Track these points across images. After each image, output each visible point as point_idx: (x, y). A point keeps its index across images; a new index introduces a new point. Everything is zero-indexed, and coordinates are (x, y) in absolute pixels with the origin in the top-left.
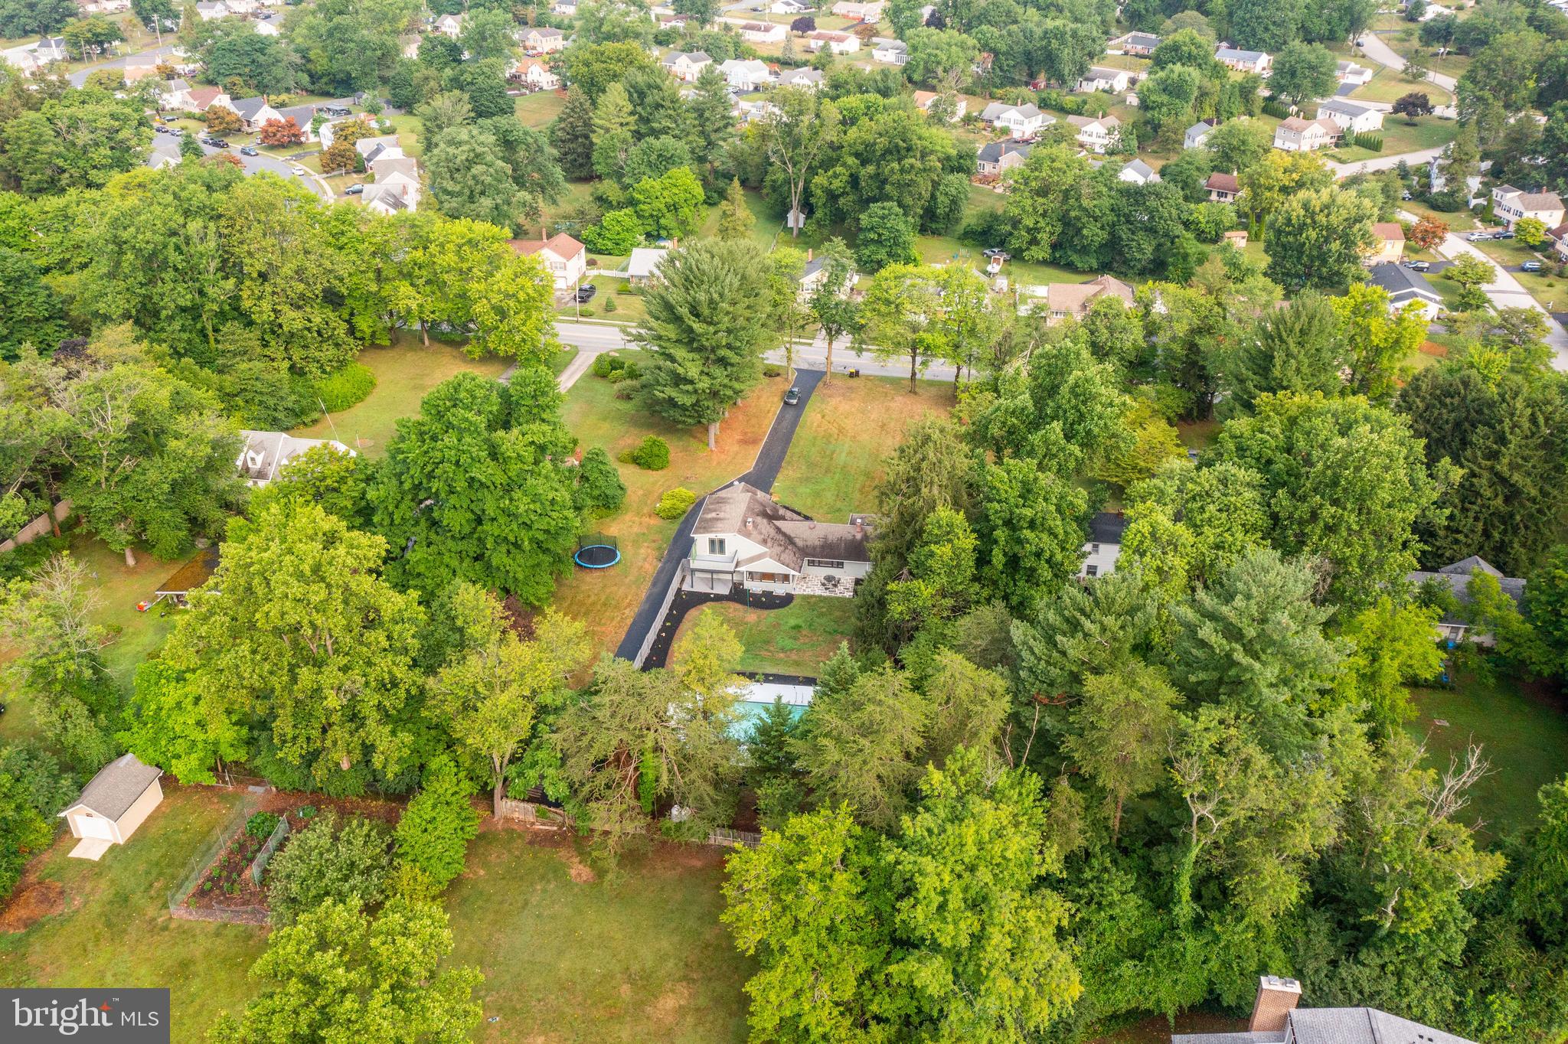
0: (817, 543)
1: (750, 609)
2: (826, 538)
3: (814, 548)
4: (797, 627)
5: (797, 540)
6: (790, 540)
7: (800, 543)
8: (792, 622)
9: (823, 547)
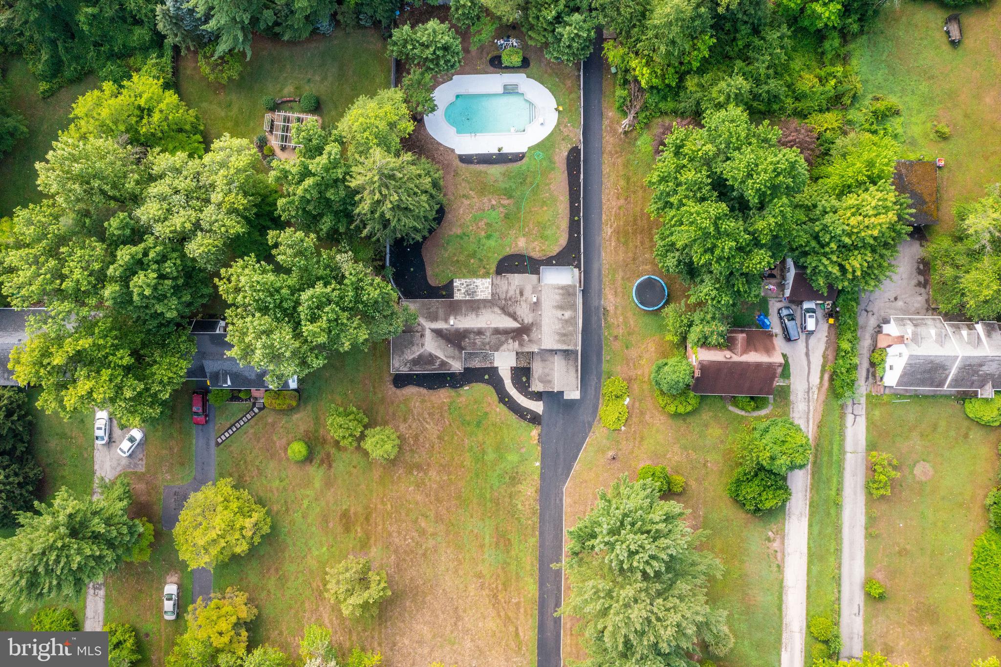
0: (484, 311)
1: (525, 252)
2: (477, 315)
3: (485, 307)
4: (488, 237)
5: (499, 312)
6: (505, 311)
7: (497, 310)
8: (492, 243)
9: (479, 308)
